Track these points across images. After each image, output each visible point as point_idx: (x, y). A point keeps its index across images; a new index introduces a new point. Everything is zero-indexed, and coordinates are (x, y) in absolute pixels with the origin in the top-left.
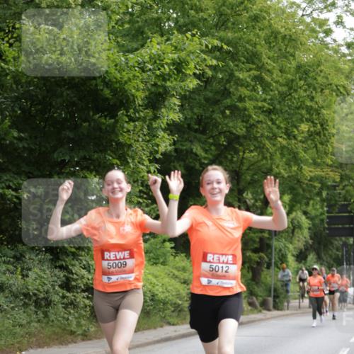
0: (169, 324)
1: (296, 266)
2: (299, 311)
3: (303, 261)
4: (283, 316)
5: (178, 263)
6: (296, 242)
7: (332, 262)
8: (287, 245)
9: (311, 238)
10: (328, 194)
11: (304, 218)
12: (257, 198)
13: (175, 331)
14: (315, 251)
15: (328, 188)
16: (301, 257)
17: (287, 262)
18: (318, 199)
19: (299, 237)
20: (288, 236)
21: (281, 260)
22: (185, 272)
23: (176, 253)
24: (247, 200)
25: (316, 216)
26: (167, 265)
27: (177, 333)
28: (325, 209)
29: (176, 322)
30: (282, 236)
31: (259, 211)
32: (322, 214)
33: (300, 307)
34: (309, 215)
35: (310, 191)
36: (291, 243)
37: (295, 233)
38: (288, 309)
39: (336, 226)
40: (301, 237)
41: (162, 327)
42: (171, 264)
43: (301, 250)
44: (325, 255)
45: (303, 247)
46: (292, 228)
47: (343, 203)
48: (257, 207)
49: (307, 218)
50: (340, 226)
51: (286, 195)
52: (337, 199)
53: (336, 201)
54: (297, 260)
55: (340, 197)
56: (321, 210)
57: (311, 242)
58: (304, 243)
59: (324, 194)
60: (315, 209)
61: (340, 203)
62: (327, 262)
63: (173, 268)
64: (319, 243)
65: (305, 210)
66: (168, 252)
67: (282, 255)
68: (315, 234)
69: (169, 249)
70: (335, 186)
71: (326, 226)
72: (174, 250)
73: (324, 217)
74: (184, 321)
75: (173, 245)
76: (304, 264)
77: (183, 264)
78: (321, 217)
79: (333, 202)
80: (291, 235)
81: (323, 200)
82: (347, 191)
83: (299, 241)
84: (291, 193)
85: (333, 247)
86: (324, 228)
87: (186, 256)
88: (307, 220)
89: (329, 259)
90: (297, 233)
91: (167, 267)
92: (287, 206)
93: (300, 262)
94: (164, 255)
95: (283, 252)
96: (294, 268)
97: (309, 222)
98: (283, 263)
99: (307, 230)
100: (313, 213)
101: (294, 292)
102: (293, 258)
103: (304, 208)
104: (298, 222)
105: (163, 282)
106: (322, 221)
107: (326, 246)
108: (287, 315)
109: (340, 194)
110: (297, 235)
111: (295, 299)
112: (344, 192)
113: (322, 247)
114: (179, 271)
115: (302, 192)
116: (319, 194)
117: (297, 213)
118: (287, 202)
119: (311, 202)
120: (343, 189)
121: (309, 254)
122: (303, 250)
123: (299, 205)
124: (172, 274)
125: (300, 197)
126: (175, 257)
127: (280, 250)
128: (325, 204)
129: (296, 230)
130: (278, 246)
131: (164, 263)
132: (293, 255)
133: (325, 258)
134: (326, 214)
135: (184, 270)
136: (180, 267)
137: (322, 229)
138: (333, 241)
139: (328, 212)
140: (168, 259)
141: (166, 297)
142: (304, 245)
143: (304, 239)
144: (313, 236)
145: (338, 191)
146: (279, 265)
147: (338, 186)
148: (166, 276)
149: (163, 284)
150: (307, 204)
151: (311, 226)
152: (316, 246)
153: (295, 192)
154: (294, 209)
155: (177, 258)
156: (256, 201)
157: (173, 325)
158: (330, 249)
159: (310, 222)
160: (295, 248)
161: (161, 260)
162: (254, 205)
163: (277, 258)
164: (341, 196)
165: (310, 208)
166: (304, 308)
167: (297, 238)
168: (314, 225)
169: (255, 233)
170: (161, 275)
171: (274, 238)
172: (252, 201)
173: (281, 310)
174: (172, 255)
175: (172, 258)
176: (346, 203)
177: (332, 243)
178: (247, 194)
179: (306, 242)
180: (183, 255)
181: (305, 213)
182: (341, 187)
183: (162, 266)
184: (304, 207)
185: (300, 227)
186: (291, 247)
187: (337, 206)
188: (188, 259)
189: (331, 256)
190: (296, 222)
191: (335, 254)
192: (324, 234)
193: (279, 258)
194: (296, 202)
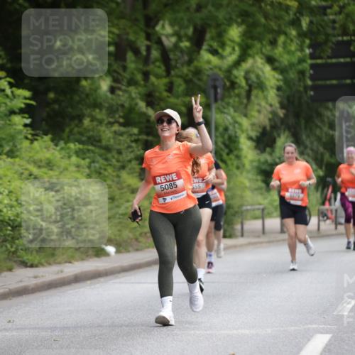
0: (25, 264)
1: (256, 158)
2: (263, 239)
3: (268, 149)
4: (235, 247)
5: (37, 152)
6: (255, 114)
7: (321, 149)
8: (239, 119)
9: (282, 107)
10: (311, 22)
11: (267, 68)
12: (182, 33)
13: (35, 277)
14: (289, 129)
15: (312, 11)
16: (265, 140)
17: (239, 149)
18: (294, 33)
19: (259, 104)
20: (241, 103)
21: (227, 146)
22: (51, 170)
23: (33, 135)
24: (164, 39)
25: (291, 65)
26: (17, 157)
27: (39, 281)
28: (307, 51)
29: (36, 262)
30: (228, 104)
31: (186, 58)
32: (301, 61)
33: (264, 232)
34: (277, 64)
35: (278, 18)
36: (246, 115)
37: (253, 98)
38: (242, 236)
39: (328, 82)
40: (263, 103)
41: (10, 270)
42: (26, 155)
43: (264, 128)
44: (308, 136)
45: (267, 123)
46: (247, 88)
47: (340, 38)
48: (182, 51)
49: (274, 69)
50: (334, 82)
51: (235, 26)
52: (330, 31)
53: (327, 35)
54: (257, 147)
55: (334, 28)
56: (299, 54)
57: (281, 113)
58: (270, 116)
59: (305, 23)
60: (289, 52)
61: (334, 39)
62: (312, 150)
63: (28, 162)
64: (297, 116)
65: (270, 54)
66: (20, 132)
67: (230, 138)
68: (288, 98)
69: (21, 127)
70: (325, 8)
71: (309, 83)
72: (29, 130)
73: (306, 66)
74: (51, 260)
75: (28, 121)
76: (271, 154)
77: (48, 155)
78: (300, 67)
79: (322, 38)
80: (245, 101)
81: (302, 35)
82: (348, 15)
83: (259, 111)
84: (243, 22)
85: (323, 121)
86: (306, 88)
87: (52, 140)
88: (273, 73)
89: (315, 143)
90: (257, 96)
91: (17, 160)
92: (237, 48)
93: (263, 151)
94: (12, 138)
95: (231, 131)
96: (252, 161)
97: (278, 76)
98: (230, 152)
99: (275, 91)
100: (285, 60)
101: (252, 205)
102: (249, 143)
103: (267, 49)
104: (258, 77)
105: (11, 188)
106: (302, 73)
107: (309, 120)
108: (241, 246)
109: (334, 22)
110: (256, 102)
111: (256, 218)
112: (341, 17)
113: (303, 122)
114: (40, 167)
115: (263, 20)
116: (295, 23)
117: (255, 62)
118: (237, 39)
119: (282, 39)
120: (340, 13)
121: (279, 136)
122: (268, 128)
123: (258, 45)
124: (26, 173)
125: (260, 30)
126: (32, 141)
127: (226, 129)
128: (307, 41)
129: (254, 92)
130: (220, 121)
131: (11, 154)
132: (250, 138)
133: (308, 143)
134: (309, 61)
135: (49, 165)
136: (41, 161)
137: (302, 89)
138: (322, 110)
139: (312, 56)
140: (19, 147)
141: (18, 215)
142: (270, 120)
143: (269, 108)
144: (285, 102)
145: (331, 17)
146: (225, 156)
147: (330, 7)
148: (16, 176)
149: (10, 192)
150: (273, 43)
151: (281, 83)
152: (291, 121)
153: (251, 20)
154: (250, 52)
155: (36, 143)
156: (180, 38)
157: (32, 266)
158: (317, 126)
159: (280, 77)
160: (253, 125)
161: (7, 148)
162: (176, 46)
163: (220, 144)
164: (337, 25)
165: (279, 51)
166: (273, 232)
167: (256, 107)
168: (286, 81)
169: (177, 97)
170: (6, 176)
171: (214, 106)
172: (173, 39)
173: (230, 237)
174: (27, 138)
175: (26, 143)
176: (345, 38)
177: (319, 115)
178: (163, 27)
179: (274, 113)
180: (47, 138)
181: (270, 60)
182: (336, 8)
183: (9, 160)
184: (269, 48)
185: (261, 86)
186: (245, 122)
187: (330, 44)
188: (56, 145)
189: (319, 139)
190: (253, 77)
191: (327, 134)
192: (305, 98)
193: (224, 143)
194: (252, 38)
